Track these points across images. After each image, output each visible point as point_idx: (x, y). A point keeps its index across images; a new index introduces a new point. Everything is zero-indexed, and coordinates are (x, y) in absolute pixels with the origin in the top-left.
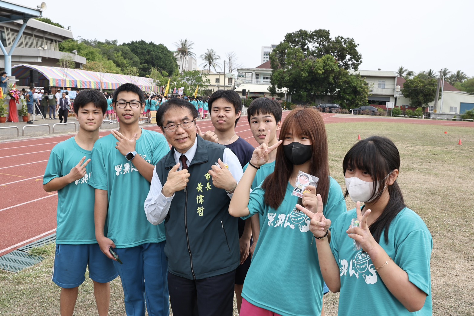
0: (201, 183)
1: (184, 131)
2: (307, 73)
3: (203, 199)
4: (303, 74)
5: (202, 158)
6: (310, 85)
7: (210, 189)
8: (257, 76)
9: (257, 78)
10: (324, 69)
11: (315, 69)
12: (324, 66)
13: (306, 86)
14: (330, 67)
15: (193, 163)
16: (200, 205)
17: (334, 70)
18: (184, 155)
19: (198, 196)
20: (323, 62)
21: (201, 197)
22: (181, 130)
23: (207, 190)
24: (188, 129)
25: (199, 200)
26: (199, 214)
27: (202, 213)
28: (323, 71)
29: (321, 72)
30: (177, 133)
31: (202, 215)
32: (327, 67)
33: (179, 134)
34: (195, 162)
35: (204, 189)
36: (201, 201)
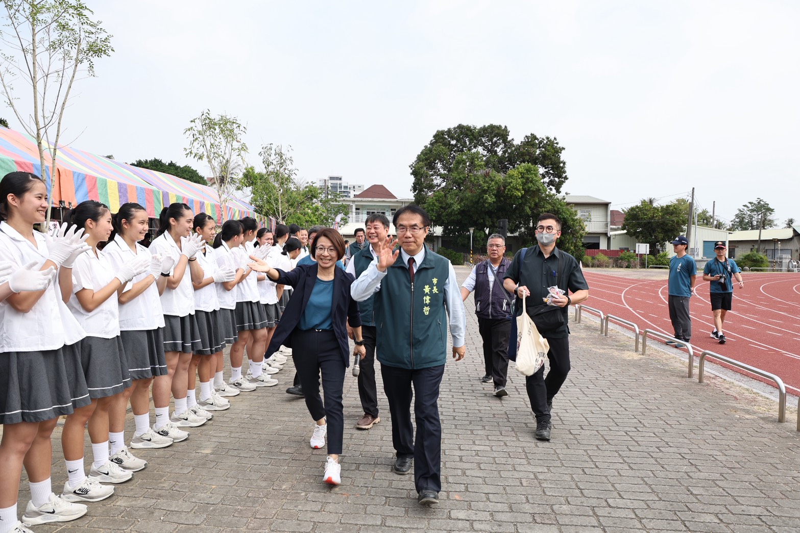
0: (428, 286)
1: (411, 236)
2: (494, 197)
3: (430, 300)
4: (487, 199)
5: (430, 264)
6: (490, 220)
7: (437, 292)
8: (357, 211)
9: (357, 214)
10: (524, 189)
11: (509, 190)
12: (524, 184)
13: (484, 221)
14: (533, 184)
15: (421, 267)
16: (426, 305)
17: (540, 190)
18: (413, 258)
19: (425, 297)
20: (520, 176)
21: (428, 298)
22: (409, 234)
23: (434, 292)
24: (416, 235)
25: (426, 300)
26: (425, 313)
27: (428, 312)
28: (523, 192)
29: (520, 194)
30: (405, 236)
31: (428, 314)
32: (530, 185)
33: (406, 238)
34: (424, 266)
35: (431, 291)
36: (428, 302)
